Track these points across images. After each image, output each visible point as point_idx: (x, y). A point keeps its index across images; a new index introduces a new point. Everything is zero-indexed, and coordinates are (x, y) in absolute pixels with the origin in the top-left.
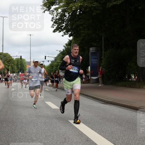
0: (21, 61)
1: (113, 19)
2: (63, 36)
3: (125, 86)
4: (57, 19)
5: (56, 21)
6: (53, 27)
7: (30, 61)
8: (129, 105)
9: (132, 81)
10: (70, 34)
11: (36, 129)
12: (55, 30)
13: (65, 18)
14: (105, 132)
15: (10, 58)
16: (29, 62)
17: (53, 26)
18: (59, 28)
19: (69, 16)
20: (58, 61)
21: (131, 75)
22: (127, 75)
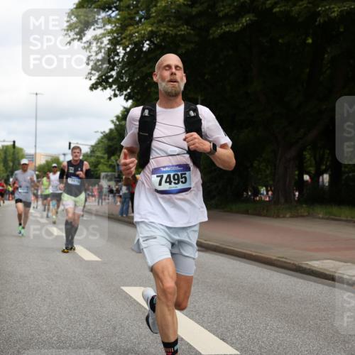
0: (13, 153)
1: (222, 63)
2: (110, 99)
3: (246, 212)
4: (98, 60)
5: (95, 64)
6: (90, 79)
7: (35, 153)
8: (254, 254)
9: (261, 201)
10: (126, 95)
11: (49, 306)
12: (93, 85)
13: (116, 58)
14: (202, 313)
16: (33, 155)
17: (90, 76)
18: (103, 81)
19: (125, 54)
20: (99, 154)
21: (260, 187)
22: (251, 189)
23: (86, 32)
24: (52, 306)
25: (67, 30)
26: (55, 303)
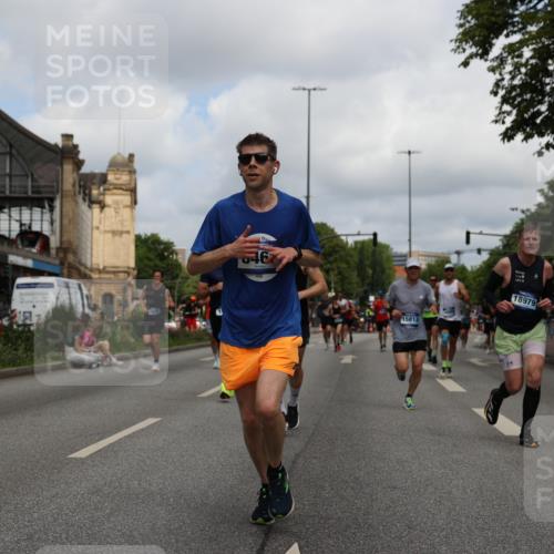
0: (374, 252)
2: (540, 153)
4: (513, 88)
5: (509, 93)
6: (503, 123)
7: (410, 252)
11: (449, 513)
12: (507, 129)
15: (335, 241)
16: (405, 256)
17: (502, 116)
18: (525, 122)
23: (494, 41)
24: (453, 513)
25: (461, 41)
26: (458, 508)
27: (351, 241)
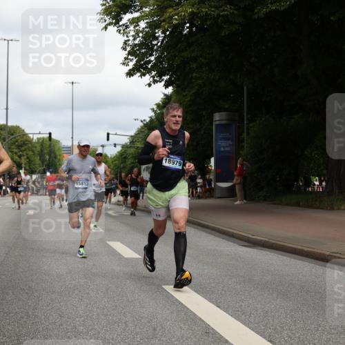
3: (297, 204)
4: (136, 45)
5: (133, 49)
6: (128, 65)
7: (73, 145)
9: (313, 192)
10: (166, 81)
12: (130, 70)
13: (155, 42)
15: (25, 138)
17: (127, 61)
19: (165, 37)
20: (139, 145)
23: (123, 16)
27: (35, 138)
